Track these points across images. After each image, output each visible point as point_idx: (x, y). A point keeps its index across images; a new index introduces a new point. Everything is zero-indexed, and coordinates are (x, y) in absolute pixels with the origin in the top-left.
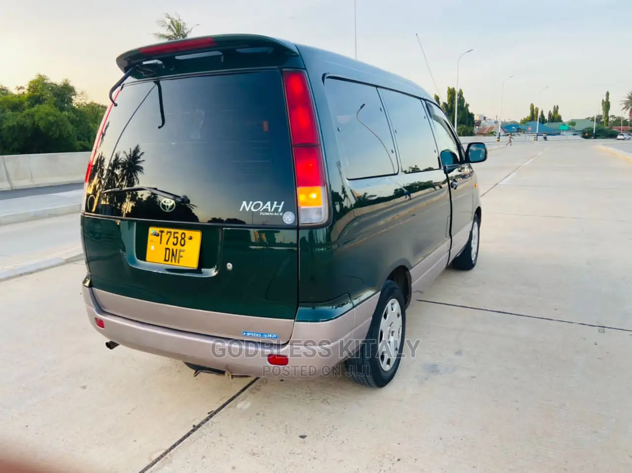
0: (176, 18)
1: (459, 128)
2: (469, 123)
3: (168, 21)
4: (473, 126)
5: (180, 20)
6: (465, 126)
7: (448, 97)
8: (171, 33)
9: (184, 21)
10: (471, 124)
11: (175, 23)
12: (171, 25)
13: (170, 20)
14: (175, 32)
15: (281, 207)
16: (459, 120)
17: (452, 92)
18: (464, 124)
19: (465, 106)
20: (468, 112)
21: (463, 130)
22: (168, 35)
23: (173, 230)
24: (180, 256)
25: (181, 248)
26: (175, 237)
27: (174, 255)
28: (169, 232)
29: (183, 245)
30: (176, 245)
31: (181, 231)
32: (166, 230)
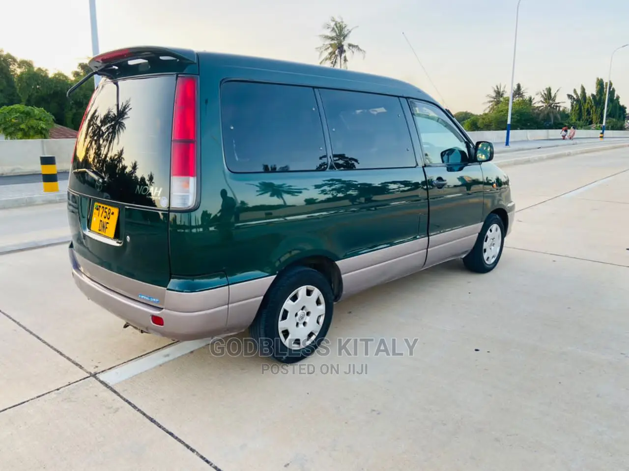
0: (339, 20)
1: (608, 121)
2: (620, 116)
3: (332, 24)
4: (624, 120)
5: (342, 22)
6: (614, 120)
7: (597, 87)
8: (334, 34)
9: (345, 23)
10: (622, 116)
11: (338, 25)
12: (335, 28)
13: (334, 23)
14: (338, 32)
15: (160, 192)
16: (608, 113)
17: (600, 83)
18: (613, 117)
19: (615, 98)
20: (620, 105)
21: (611, 123)
22: (331, 36)
23: (105, 206)
24: (106, 228)
25: (108, 221)
26: (106, 212)
27: (103, 227)
28: (103, 207)
29: (108, 219)
30: (105, 218)
31: (109, 207)
32: (102, 205)
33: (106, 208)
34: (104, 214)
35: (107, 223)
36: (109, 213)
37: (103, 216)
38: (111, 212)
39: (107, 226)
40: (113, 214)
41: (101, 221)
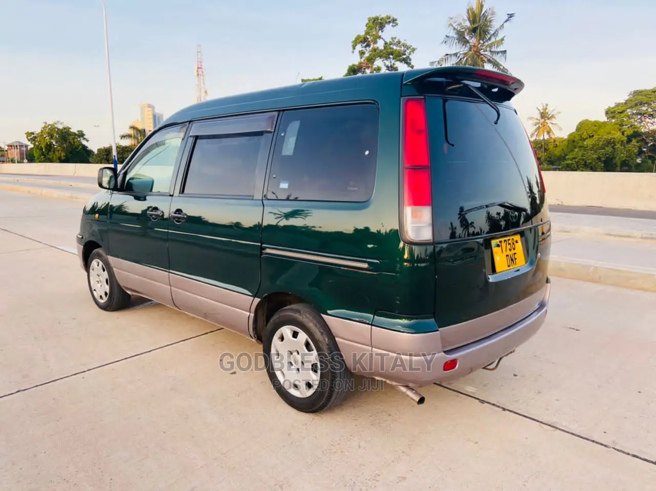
23: (507, 239)
24: (515, 259)
25: (514, 252)
26: (509, 244)
27: (512, 260)
28: (505, 241)
29: (514, 249)
30: (510, 250)
31: (511, 238)
32: (503, 239)
33: (509, 240)
34: (509, 247)
35: (515, 254)
36: (513, 244)
37: (508, 249)
38: (515, 240)
39: (516, 257)
40: (517, 242)
41: (507, 256)
